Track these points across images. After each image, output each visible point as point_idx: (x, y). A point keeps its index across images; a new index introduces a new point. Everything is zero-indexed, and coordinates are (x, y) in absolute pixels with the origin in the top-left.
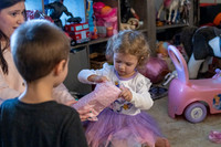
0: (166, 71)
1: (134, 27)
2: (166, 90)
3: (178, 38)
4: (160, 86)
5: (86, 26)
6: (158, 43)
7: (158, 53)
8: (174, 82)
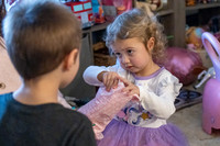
0: (199, 69)
1: (154, 7)
2: (199, 95)
3: (216, 22)
4: (190, 88)
5: (88, 6)
6: (188, 29)
7: (188, 43)
8: (211, 83)
